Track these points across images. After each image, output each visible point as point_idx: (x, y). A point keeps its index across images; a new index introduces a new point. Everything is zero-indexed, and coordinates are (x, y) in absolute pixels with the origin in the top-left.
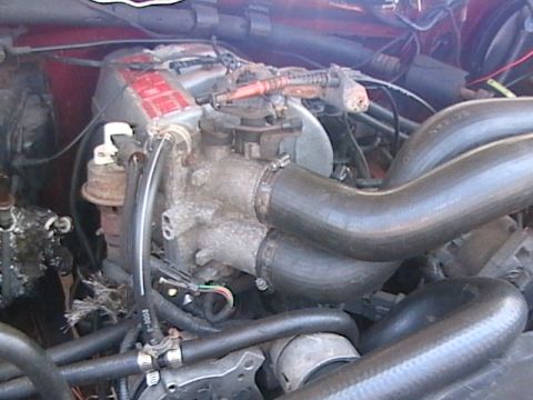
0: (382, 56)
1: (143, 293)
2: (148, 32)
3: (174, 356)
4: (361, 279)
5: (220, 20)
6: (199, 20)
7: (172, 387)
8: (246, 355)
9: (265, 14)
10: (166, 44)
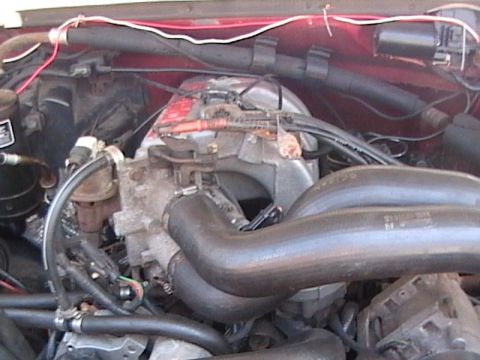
0: (433, 109)
1: (46, 268)
2: (206, 64)
3: (76, 324)
4: (229, 307)
5: (277, 60)
6: (255, 59)
7: (70, 346)
8: (128, 340)
9: (325, 58)
10: (229, 76)
